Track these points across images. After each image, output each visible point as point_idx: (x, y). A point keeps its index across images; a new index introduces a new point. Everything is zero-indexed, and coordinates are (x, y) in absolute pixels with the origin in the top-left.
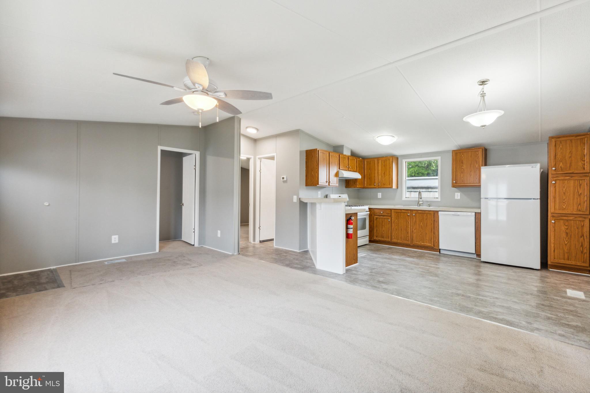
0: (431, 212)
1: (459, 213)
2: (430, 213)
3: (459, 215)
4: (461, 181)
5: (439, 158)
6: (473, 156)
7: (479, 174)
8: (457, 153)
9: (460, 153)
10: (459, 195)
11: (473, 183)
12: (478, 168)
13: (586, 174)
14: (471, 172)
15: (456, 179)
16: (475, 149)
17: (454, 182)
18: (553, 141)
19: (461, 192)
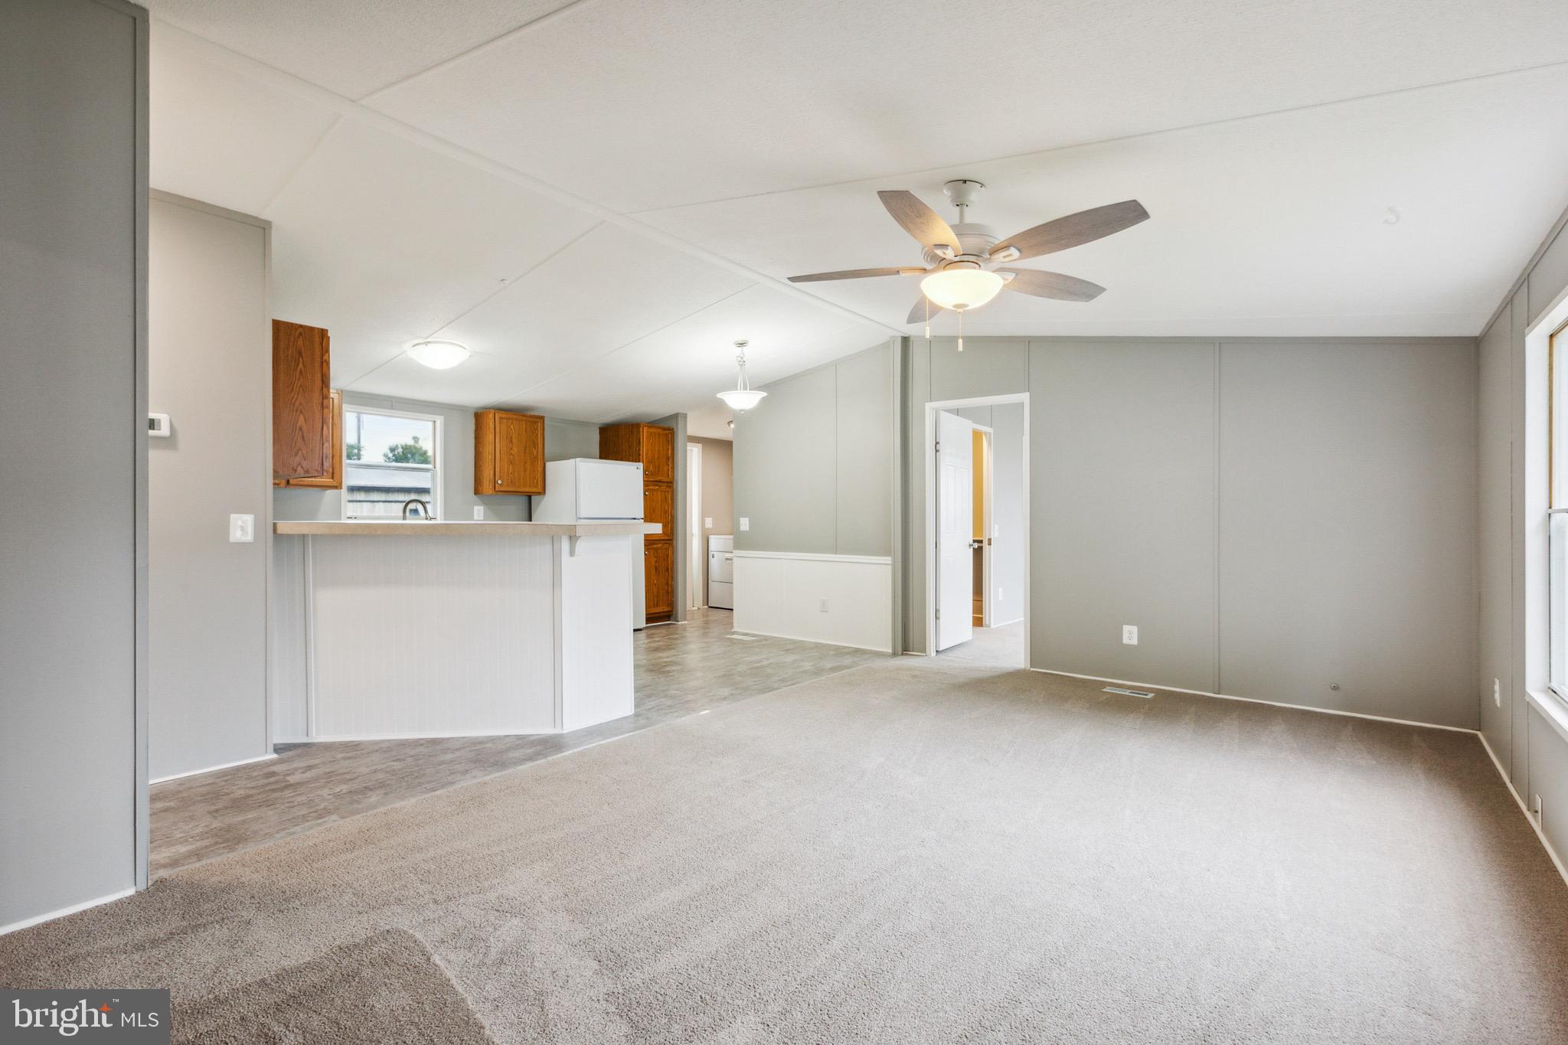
4: (510, 481)
5: (440, 420)
6: (528, 430)
7: (540, 469)
8: (502, 418)
9: (507, 419)
10: (482, 511)
11: (530, 486)
12: (536, 457)
13: (671, 485)
14: (525, 463)
15: (500, 477)
16: (531, 416)
17: (500, 482)
18: (645, 432)
19: (484, 503)
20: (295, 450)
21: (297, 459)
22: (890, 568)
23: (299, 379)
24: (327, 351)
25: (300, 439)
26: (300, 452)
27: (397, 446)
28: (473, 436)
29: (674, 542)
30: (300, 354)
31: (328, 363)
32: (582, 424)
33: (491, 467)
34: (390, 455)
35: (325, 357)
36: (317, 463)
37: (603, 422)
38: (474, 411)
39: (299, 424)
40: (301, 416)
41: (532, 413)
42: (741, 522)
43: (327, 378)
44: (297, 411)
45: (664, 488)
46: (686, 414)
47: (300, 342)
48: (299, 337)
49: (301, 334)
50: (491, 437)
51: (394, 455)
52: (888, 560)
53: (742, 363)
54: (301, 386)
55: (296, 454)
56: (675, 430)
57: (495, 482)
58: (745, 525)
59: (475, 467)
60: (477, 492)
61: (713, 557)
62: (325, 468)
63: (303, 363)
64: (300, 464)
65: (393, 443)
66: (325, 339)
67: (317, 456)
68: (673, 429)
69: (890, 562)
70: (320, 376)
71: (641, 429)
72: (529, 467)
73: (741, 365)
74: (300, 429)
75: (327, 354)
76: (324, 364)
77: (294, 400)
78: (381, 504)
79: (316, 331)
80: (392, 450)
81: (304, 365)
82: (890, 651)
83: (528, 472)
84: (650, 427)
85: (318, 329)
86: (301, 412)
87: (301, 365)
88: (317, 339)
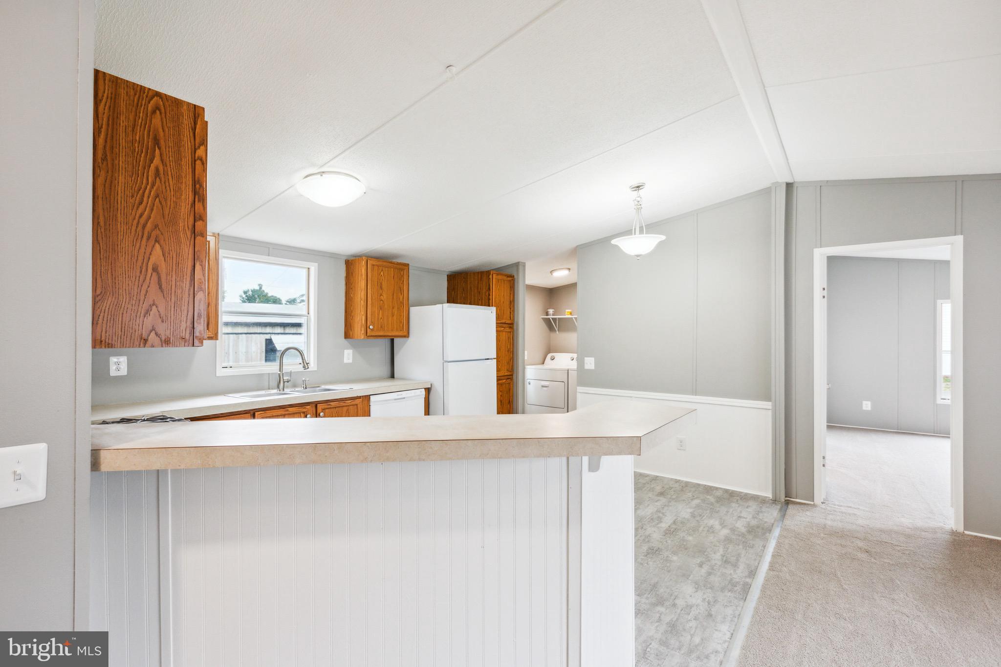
0: (358, 401)
1: (404, 394)
2: (354, 403)
3: (404, 398)
4: (380, 326)
5: (314, 267)
6: (396, 276)
7: (405, 314)
8: (373, 265)
9: (378, 266)
10: (351, 355)
11: (397, 330)
12: (402, 303)
13: (511, 326)
14: (393, 308)
15: (372, 322)
16: (398, 264)
17: (371, 327)
18: (494, 278)
19: (354, 347)
20: (146, 306)
21: (149, 321)
22: (770, 413)
23: (153, 185)
24: (204, 142)
25: (154, 286)
26: (154, 307)
27: (248, 290)
28: (344, 283)
29: (514, 377)
30: (156, 141)
31: (204, 163)
32: (433, 272)
33: (363, 312)
34: (244, 296)
35: (200, 152)
36: (184, 325)
37: (450, 270)
38: (345, 258)
39: (153, 259)
40: (157, 245)
41: (399, 261)
42: (586, 362)
43: (201, 186)
44: (149, 238)
45: (508, 330)
46: (525, 263)
47: (157, 120)
48: (154, 112)
49: (157, 108)
50: (363, 284)
51: (247, 296)
52: (768, 405)
53: (639, 208)
54: (157, 196)
55: (147, 312)
56: (516, 277)
57: (367, 327)
58: (591, 364)
59: (346, 312)
60: (347, 336)
61: (529, 384)
62: (197, 334)
63: (161, 155)
64: (153, 329)
65: (246, 289)
66: (199, 123)
67: (184, 316)
68: (514, 276)
69: (770, 407)
70: (190, 182)
71: (491, 277)
72: (396, 312)
73: (638, 209)
74: (155, 269)
75: (202, 148)
76: (199, 163)
77: (142, 220)
78: (244, 335)
79: (185, 107)
80: (245, 293)
81: (162, 160)
82: (769, 495)
83: (395, 317)
84: (498, 274)
85: (189, 104)
86: (157, 241)
87: (157, 161)
88: (186, 121)
